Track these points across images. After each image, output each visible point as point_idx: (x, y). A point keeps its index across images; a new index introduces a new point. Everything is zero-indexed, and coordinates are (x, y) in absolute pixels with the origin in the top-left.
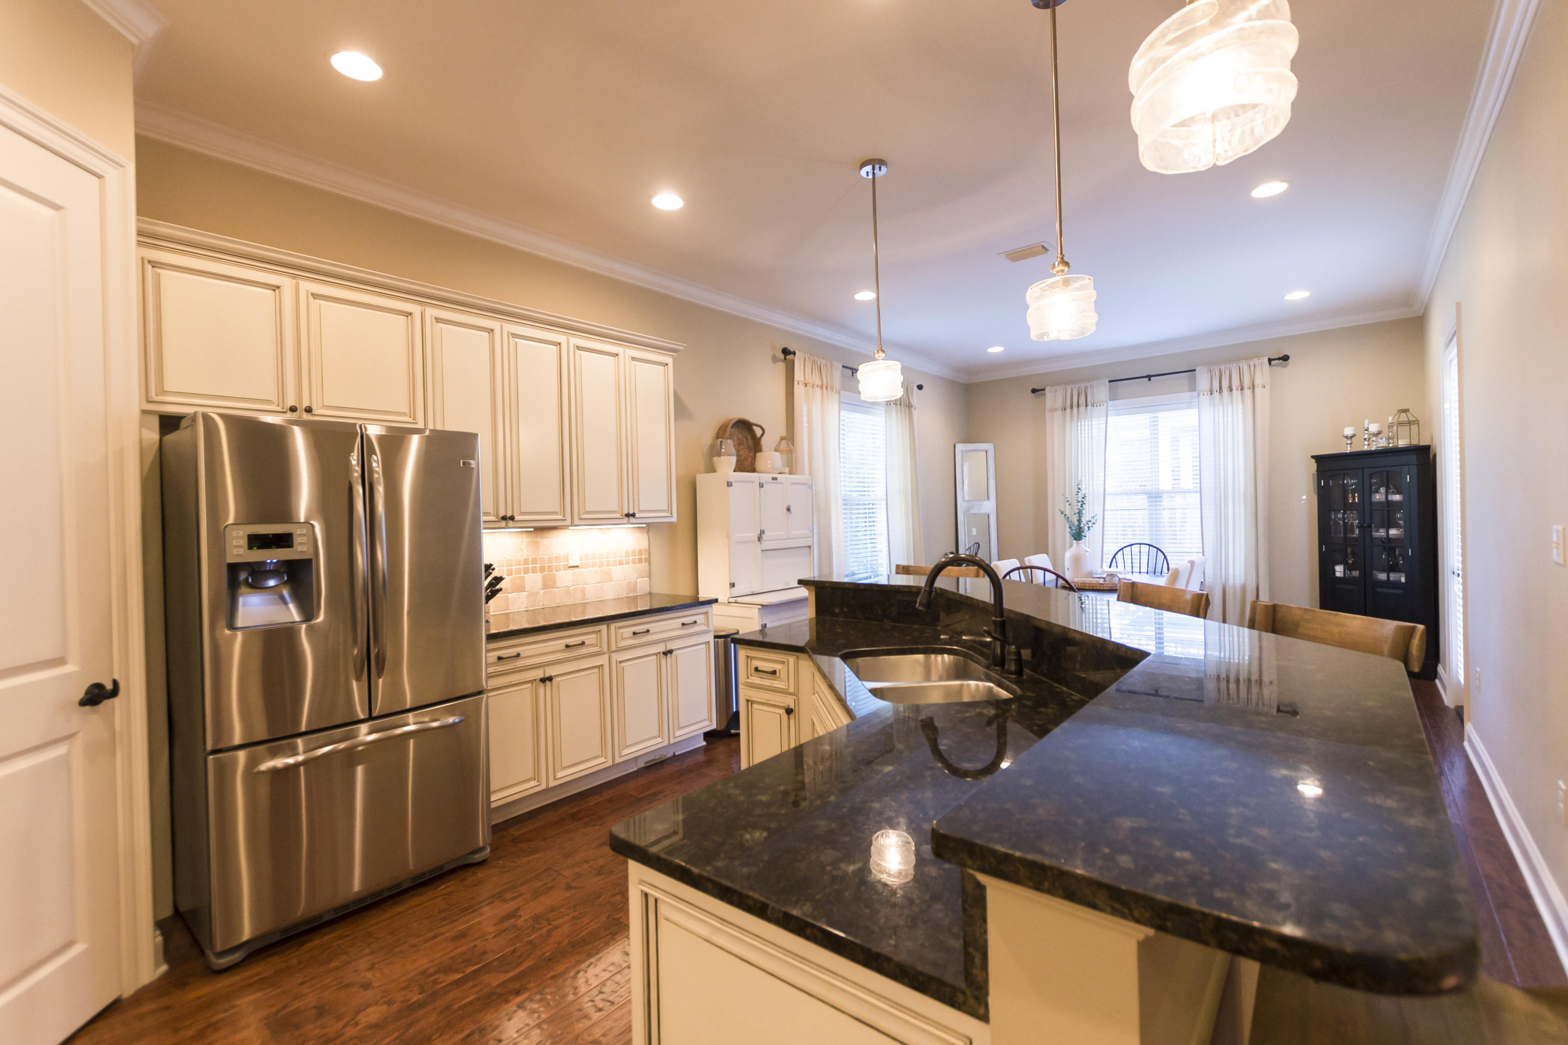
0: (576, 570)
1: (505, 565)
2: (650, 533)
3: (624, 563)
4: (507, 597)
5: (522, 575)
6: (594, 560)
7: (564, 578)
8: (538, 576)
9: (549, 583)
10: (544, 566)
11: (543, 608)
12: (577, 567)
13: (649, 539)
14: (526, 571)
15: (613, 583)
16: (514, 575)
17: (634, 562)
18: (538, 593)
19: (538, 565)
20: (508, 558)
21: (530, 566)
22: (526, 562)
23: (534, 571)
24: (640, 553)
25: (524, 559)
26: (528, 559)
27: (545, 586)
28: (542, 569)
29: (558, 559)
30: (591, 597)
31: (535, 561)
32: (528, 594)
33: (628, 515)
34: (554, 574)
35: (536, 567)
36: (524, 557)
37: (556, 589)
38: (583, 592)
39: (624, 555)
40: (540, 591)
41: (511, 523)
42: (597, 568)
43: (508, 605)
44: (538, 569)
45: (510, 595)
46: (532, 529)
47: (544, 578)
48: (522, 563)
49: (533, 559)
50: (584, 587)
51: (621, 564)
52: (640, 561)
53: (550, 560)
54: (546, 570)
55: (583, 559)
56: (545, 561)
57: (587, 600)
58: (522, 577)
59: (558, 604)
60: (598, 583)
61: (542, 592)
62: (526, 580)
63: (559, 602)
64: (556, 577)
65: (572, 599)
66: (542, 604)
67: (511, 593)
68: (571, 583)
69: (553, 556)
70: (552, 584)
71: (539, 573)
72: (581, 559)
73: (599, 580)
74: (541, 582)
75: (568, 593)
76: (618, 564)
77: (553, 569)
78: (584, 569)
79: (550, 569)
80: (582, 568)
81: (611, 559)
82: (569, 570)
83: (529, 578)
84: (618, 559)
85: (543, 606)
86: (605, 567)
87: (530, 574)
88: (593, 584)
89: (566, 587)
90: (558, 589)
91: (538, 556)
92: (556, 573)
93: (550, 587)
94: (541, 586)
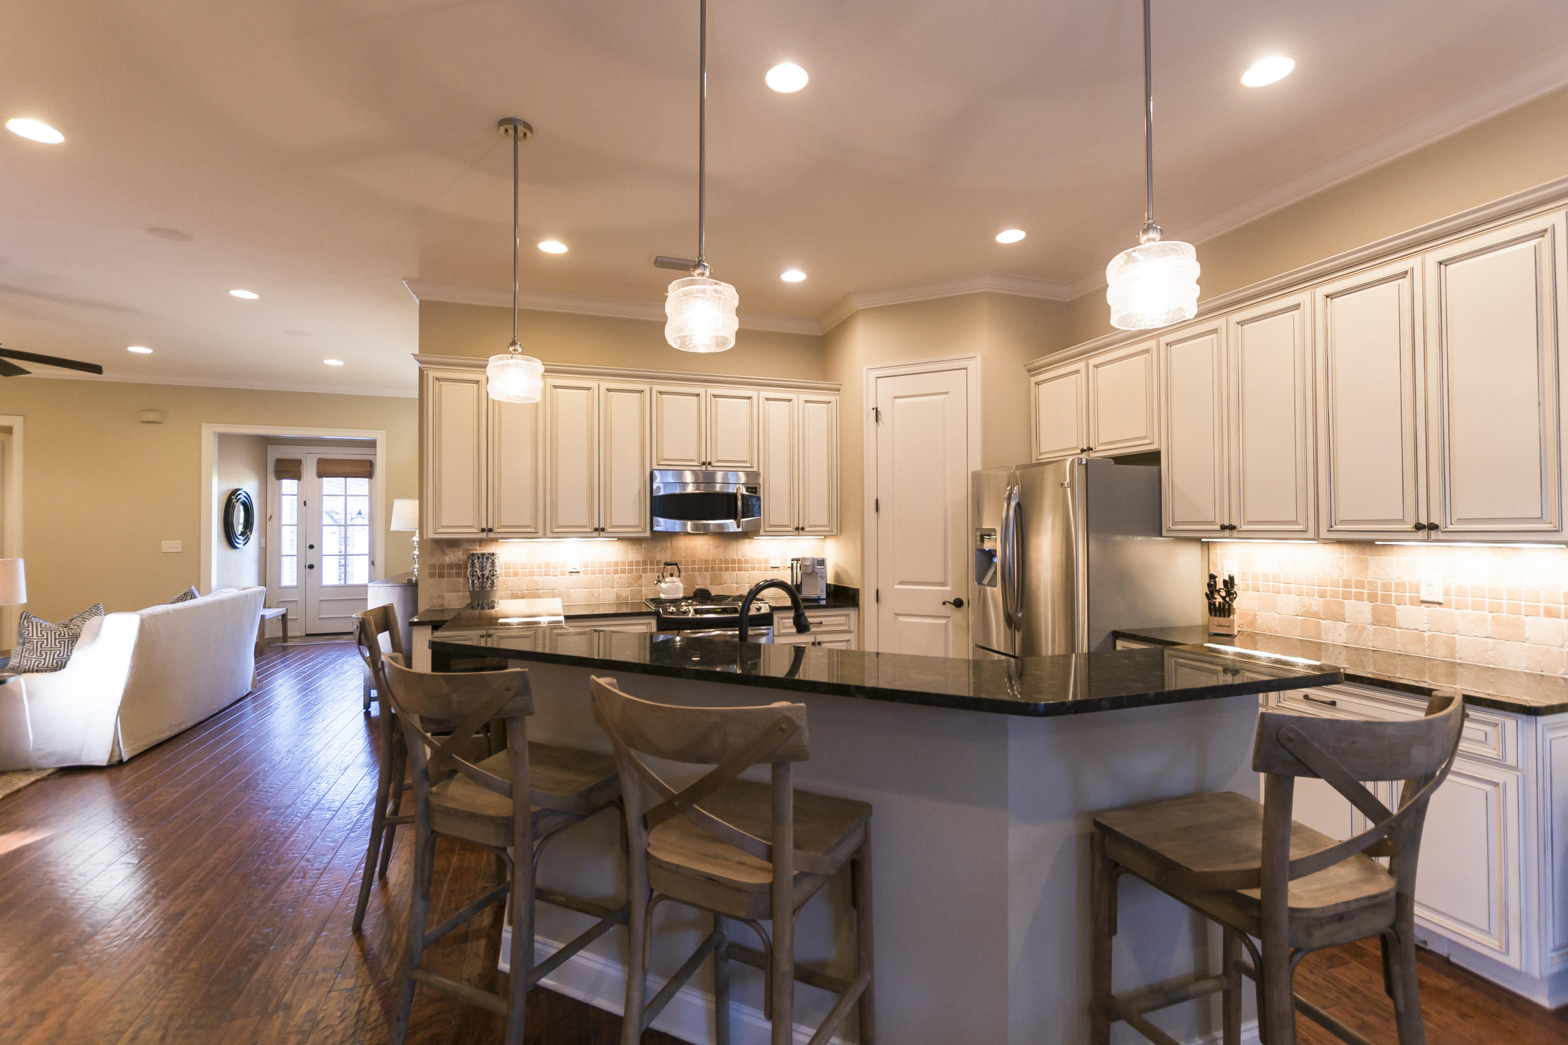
0: (1438, 608)
1: (1316, 584)
3: (1563, 616)
4: (1319, 623)
5: (1341, 600)
8: (1367, 606)
9: (1384, 618)
10: (1377, 593)
11: (1374, 651)
12: (1440, 604)
14: (1347, 596)
15: (1527, 645)
16: (1328, 598)
18: (1364, 628)
19: (1366, 591)
20: (1321, 576)
21: (1353, 590)
22: (1346, 584)
23: (1359, 597)
25: (1343, 580)
26: (1351, 581)
27: (1377, 621)
28: (1372, 598)
29: (1400, 586)
30: (1466, 654)
31: (1359, 584)
32: (1349, 627)
34: (1394, 608)
35: (1364, 592)
36: (1345, 578)
37: (1396, 629)
38: (1451, 646)
39: (1562, 601)
40: (1368, 626)
42: (1486, 613)
43: (1320, 634)
44: (1366, 596)
45: (1323, 622)
47: (1373, 609)
48: (1341, 585)
49: (1356, 582)
50: (1454, 638)
51: (1549, 613)
53: (1386, 586)
54: (1379, 600)
55: (1453, 594)
56: (1377, 586)
57: (1460, 659)
58: (1343, 602)
59: (1399, 651)
60: (1488, 637)
61: (1371, 628)
62: (1346, 607)
63: (1403, 650)
64: (1397, 613)
65: (1427, 650)
66: (1371, 644)
67: (1324, 620)
68: (1426, 626)
69: (1393, 582)
70: (1388, 620)
71: (1366, 602)
72: (1447, 593)
73: (1489, 633)
74: (1370, 614)
75: (1420, 640)
76: (1542, 614)
77: (1391, 600)
78: (1453, 610)
79: (1386, 598)
80: (1450, 606)
81: (1523, 603)
82: (1423, 606)
83: (1351, 605)
84: (1542, 605)
85: (1374, 647)
86: (1505, 614)
87: (1353, 600)
88: (1475, 636)
89: (1416, 629)
90: (1401, 630)
91: (1366, 579)
92: (1398, 607)
93: (1386, 625)
94: (1370, 621)
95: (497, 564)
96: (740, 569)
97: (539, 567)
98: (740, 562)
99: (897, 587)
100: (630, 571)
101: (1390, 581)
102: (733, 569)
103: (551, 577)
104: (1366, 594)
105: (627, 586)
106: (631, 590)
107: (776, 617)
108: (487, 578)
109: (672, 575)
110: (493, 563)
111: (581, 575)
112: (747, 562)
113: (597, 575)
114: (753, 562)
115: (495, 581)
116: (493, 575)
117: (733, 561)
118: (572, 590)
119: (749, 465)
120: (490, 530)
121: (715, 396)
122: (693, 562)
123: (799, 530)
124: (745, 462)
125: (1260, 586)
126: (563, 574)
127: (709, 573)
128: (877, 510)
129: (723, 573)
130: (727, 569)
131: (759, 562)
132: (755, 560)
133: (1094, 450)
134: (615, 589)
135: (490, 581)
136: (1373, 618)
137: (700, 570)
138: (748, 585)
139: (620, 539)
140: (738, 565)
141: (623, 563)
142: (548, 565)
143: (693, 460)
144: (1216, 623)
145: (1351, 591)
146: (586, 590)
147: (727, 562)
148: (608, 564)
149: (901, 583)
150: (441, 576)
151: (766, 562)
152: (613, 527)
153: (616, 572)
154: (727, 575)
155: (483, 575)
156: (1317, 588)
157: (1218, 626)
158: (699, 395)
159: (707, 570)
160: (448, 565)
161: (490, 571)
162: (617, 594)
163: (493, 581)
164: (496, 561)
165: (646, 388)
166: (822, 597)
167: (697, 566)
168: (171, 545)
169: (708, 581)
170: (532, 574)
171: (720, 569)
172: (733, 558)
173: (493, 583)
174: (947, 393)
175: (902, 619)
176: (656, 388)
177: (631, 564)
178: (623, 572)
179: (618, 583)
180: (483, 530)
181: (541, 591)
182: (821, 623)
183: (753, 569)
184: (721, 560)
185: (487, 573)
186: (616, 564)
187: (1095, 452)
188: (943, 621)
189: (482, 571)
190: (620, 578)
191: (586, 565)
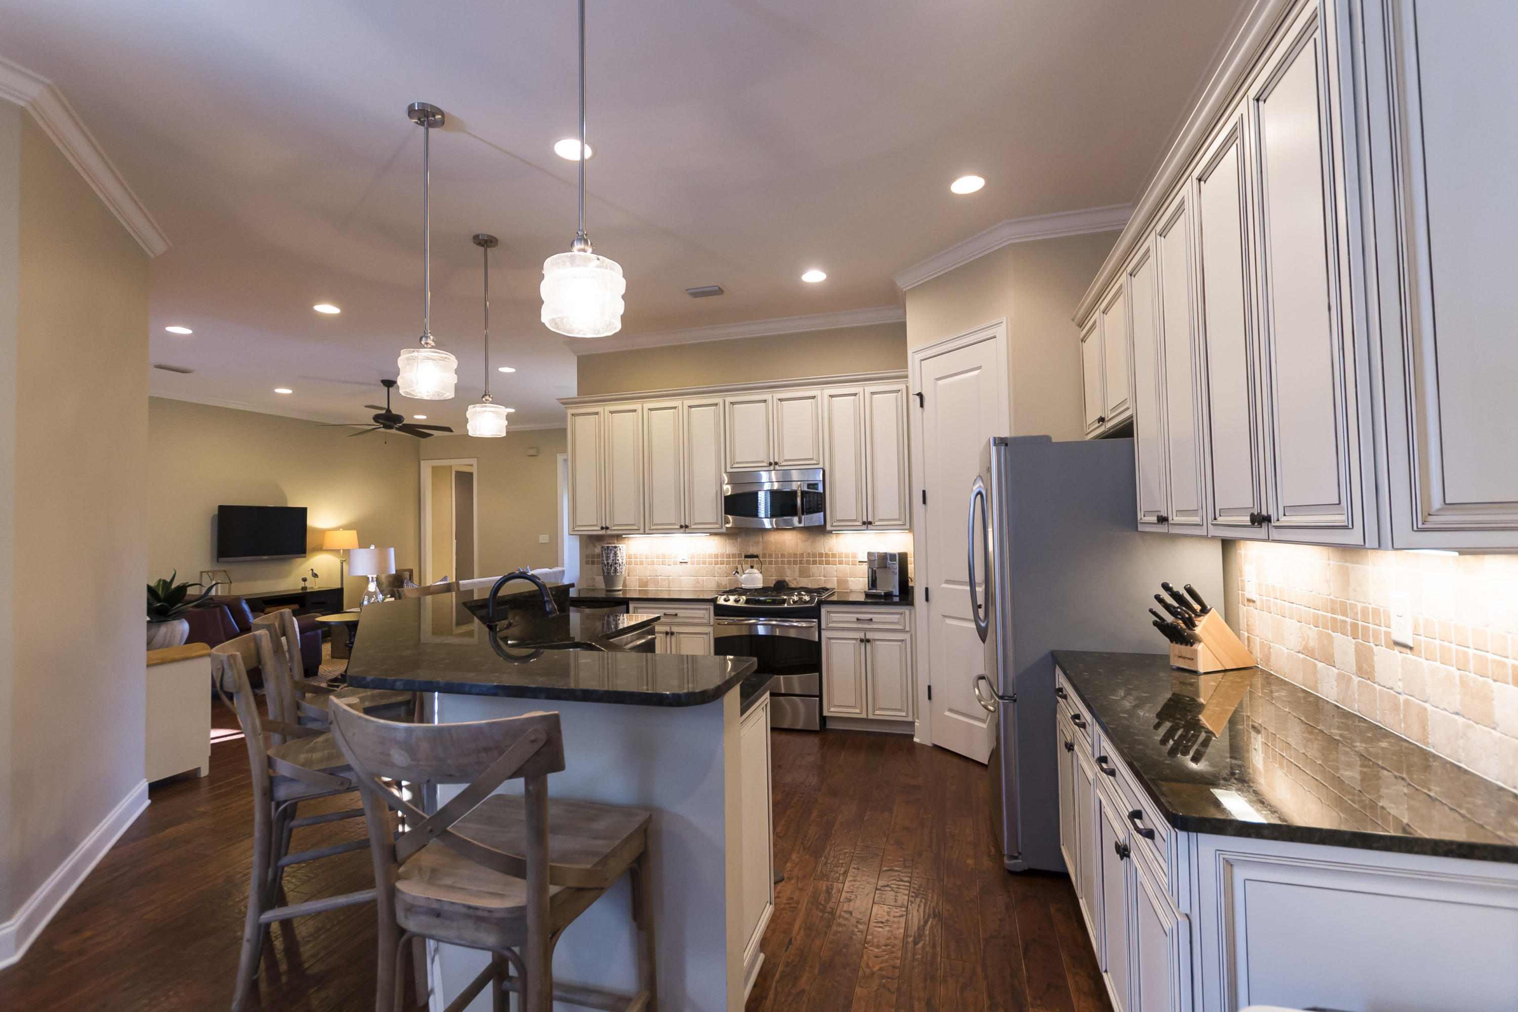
0: (1411, 655)
1: (1311, 606)
4: (1315, 665)
5: (1330, 632)
6: (1446, 643)
7: (1386, 664)
8: (1350, 645)
9: (1366, 666)
10: (1358, 624)
11: (1358, 718)
12: (1411, 648)
14: (1334, 626)
15: (1496, 734)
16: (1321, 629)
18: (1350, 679)
19: (1349, 620)
21: (1339, 617)
22: (1333, 607)
23: (1344, 629)
25: (1329, 600)
26: (1336, 602)
27: (1360, 672)
28: (1354, 631)
30: (1437, 741)
31: (1343, 608)
32: (1338, 675)
34: (1371, 650)
35: (1347, 622)
36: (1331, 597)
37: (1376, 685)
38: (1425, 723)
40: (1353, 677)
42: (1453, 669)
43: (1316, 682)
44: (1349, 628)
45: (1318, 664)
47: (1356, 649)
48: (1329, 608)
49: (1341, 604)
50: (1425, 709)
53: (1365, 613)
54: (1360, 635)
55: (1421, 632)
56: (1357, 613)
57: (1435, 749)
58: (1330, 636)
60: (1457, 714)
61: (1356, 679)
62: (1335, 644)
63: (1381, 721)
64: (1375, 658)
65: (1403, 725)
66: (1356, 707)
67: (1319, 661)
68: (1400, 684)
69: (1370, 607)
70: (1369, 670)
71: (1350, 638)
72: (1415, 630)
73: (1459, 708)
74: (1354, 659)
75: (1396, 708)
76: (1510, 679)
77: (1370, 636)
78: (1423, 660)
79: (1365, 633)
80: (1420, 654)
81: (1490, 657)
82: (1396, 650)
83: (1338, 641)
85: (1359, 712)
86: (1472, 674)
87: (1339, 634)
88: (1446, 710)
89: (1392, 689)
90: (1380, 687)
91: (1348, 600)
92: (1375, 649)
93: (1367, 677)
94: (1354, 669)
95: (619, 554)
96: (828, 563)
97: (658, 557)
98: (827, 555)
99: (944, 585)
100: (728, 563)
101: (1367, 605)
102: (821, 563)
103: (666, 566)
104: (1349, 624)
105: (726, 575)
106: (730, 579)
107: (824, 610)
108: (611, 566)
109: (752, 567)
110: (615, 554)
111: (689, 565)
112: (834, 555)
113: (702, 565)
114: (840, 556)
115: (618, 568)
116: (616, 564)
117: (821, 555)
118: (682, 578)
119: (815, 462)
120: (607, 528)
121: (781, 400)
122: (783, 556)
123: (867, 524)
124: (812, 459)
125: (1271, 605)
126: (675, 564)
127: (798, 566)
128: (924, 502)
129: (811, 566)
130: (814, 563)
131: (847, 556)
132: (842, 554)
133: (1106, 419)
134: (716, 578)
135: (613, 568)
136: (1356, 665)
137: (789, 562)
138: (836, 578)
139: (712, 534)
140: (825, 559)
141: (722, 556)
142: (664, 556)
143: (762, 462)
144: (1177, 653)
145: (1337, 619)
146: (693, 578)
147: (814, 555)
148: (710, 556)
149: (947, 582)
150: (593, 563)
151: (854, 556)
152: (696, 524)
153: (716, 563)
154: (814, 569)
155: (608, 563)
156: (1312, 611)
157: (1180, 657)
158: (766, 401)
159: (795, 563)
160: (597, 555)
161: (613, 560)
162: (718, 582)
163: (616, 568)
164: (618, 552)
165: (719, 400)
166: (894, 594)
167: (786, 559)
168: (544, 538)
169: (797, 573)
170: (653, 563)
171: (808, 562)
172: (820, 552)
173: (616, 570)
174: (979, 368)
175: (949, 621)
176: (729, 399)
177: (728, 556)
178: (722, 563)
179: (718, 573)
180: (602, 528)
181: (659, 577)
182: (871, 620)
183: (841, 563)
184: (809, 554)
185: (610, 561)
186: (716, 556)
187: (1109, 421)
189: (607, 560)
190: (720, 568)
191: (692, 557)
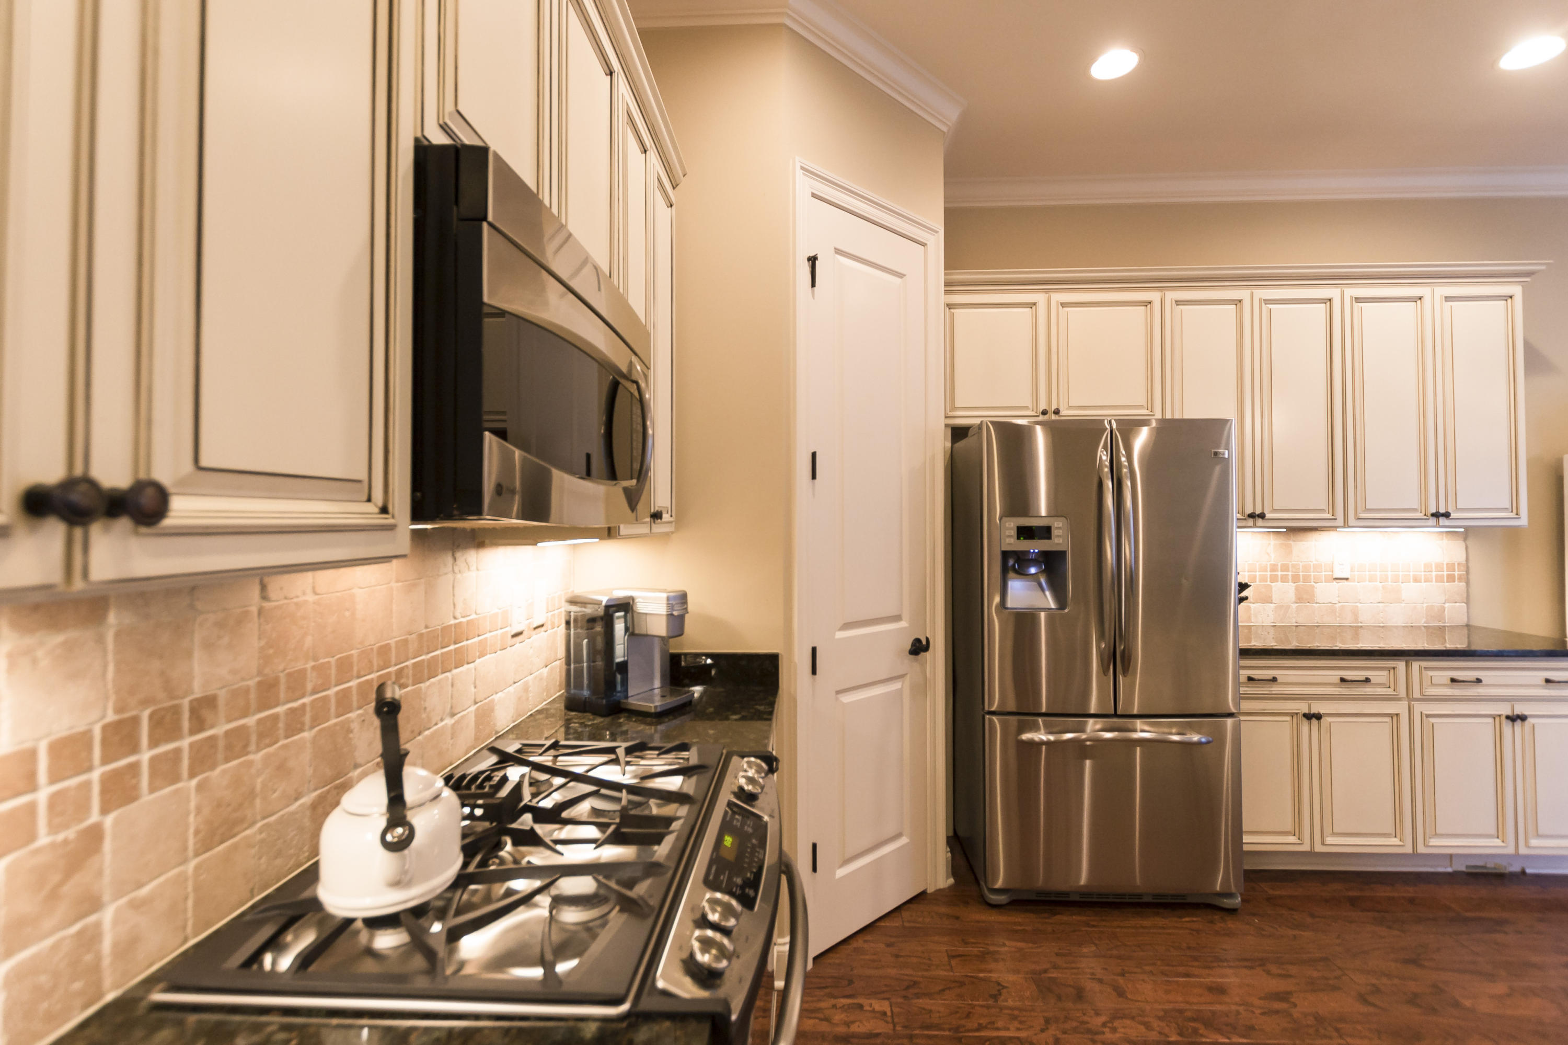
0: (1345, 582)
1: (1246, 570)
2: (1469, 542)
3: (1423, 581)
4: (1249, 607)
5: (1269, 583)
6: (1372, 573)
7: (1326, 592)
8: (1290, 587)
9: (1304, 597)
10: (1299, 575)
11: (1297, 626)
12: (1347, 579)
13: (1467, 548)
14: (1274, 579)
15: (1403, 605)
16: (1258, 583)
17: (1439, 579)
18: (1289, 607)
19: (1290, 573)
21: (1279, 573)
22: (1274, 568)
23: (1284, 579)
24: (1451, 567)
25: (1271, 564)
26: (1277, 565)
27: (1299, 599)
28: (1296, 579)
29: (1317, 567)
30: (1366, 618)
31: (1285, 568)
32: (1276, 607)
33: (1436, 515)
34: (1313, 586)
35: (1288, 575)
36: (1272, 562)
37: (1314, 605)
38: (1355, 613)
39: (1423, 570)
40: (1292, 605)
41: (1260, 522)
42: (1378, 583)
43: (1250, 617)
44: (1290, 578)
45: (1252, 606)
46: (1285, 530)
47: (1297, 589)
48: (1269, 570)
49: (1283, 565)
50: (1357, 606)
51: (1416, 580)
52: (1451, 579)
53: (1307, 568)
54: (1301, 580)
55: (1356, 570)
56: (1299, 569)
57: (1361, 623)
58: (1271, 586)
59: (1317, 623)
60: (1379, 603)
63: (1319, 621)
64: (1315, 589)
65: (1338, 619)
66: (1294, 621)
67: (1254, 603)
68: (1337, 599)
69: (1312, 564)
70: (1308, 598)
71: (1291, 583)
72: (1352, 570)
73: (1381, 599)
74: (1293, 594)
75: (1333, 611)
76: (1412, 580)
77: (1311, 579)
78: (1356, 583)
79: (1306, 579)
80: (1354, 581)
81: (1401, 574)
82: (1335, 583)
83: (1277, 587)
84: (1411, 574)
85: (1296, 623)
86: (1390, 583)
87: (1280, 583)
88: (1371, 603)
89: (1330, 603)
90: (1318, 604)
91: (1291, 562)
92: (1316, 585)
93: (1307, 601)
94: (1294, 599)
96: (459, 661)
98: (458, 633)
99: (840, 635)
101: (1309, 563)
102: (446, 665)
112: (471, 629)
114: (485, 625)
117: (446, 634)
129: (424, 687)
130: (432, 670)
131: (496, 623)
132: (486, 618)
136: (1296, 597)
140: (458, 644)
145: (1277, 575)
147: (436, 634)
149: (847, 626)
151: (505, 619)
174: (901, 275)
188: (896, 686)
